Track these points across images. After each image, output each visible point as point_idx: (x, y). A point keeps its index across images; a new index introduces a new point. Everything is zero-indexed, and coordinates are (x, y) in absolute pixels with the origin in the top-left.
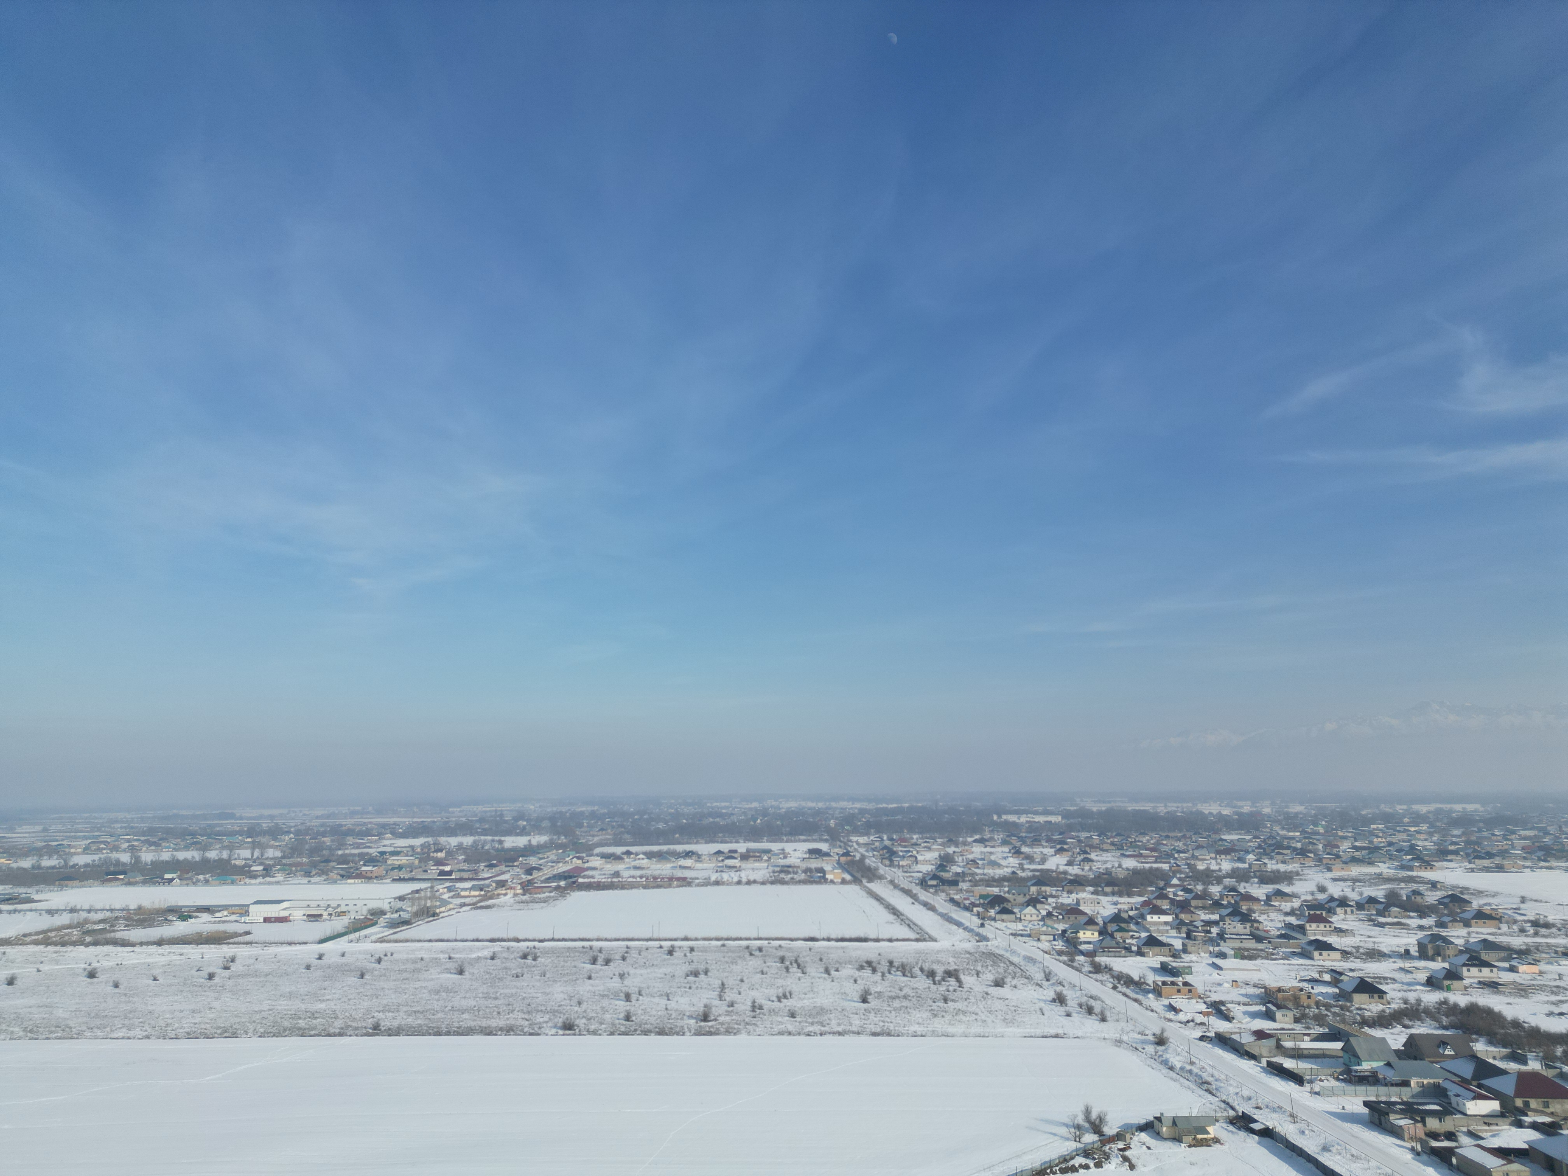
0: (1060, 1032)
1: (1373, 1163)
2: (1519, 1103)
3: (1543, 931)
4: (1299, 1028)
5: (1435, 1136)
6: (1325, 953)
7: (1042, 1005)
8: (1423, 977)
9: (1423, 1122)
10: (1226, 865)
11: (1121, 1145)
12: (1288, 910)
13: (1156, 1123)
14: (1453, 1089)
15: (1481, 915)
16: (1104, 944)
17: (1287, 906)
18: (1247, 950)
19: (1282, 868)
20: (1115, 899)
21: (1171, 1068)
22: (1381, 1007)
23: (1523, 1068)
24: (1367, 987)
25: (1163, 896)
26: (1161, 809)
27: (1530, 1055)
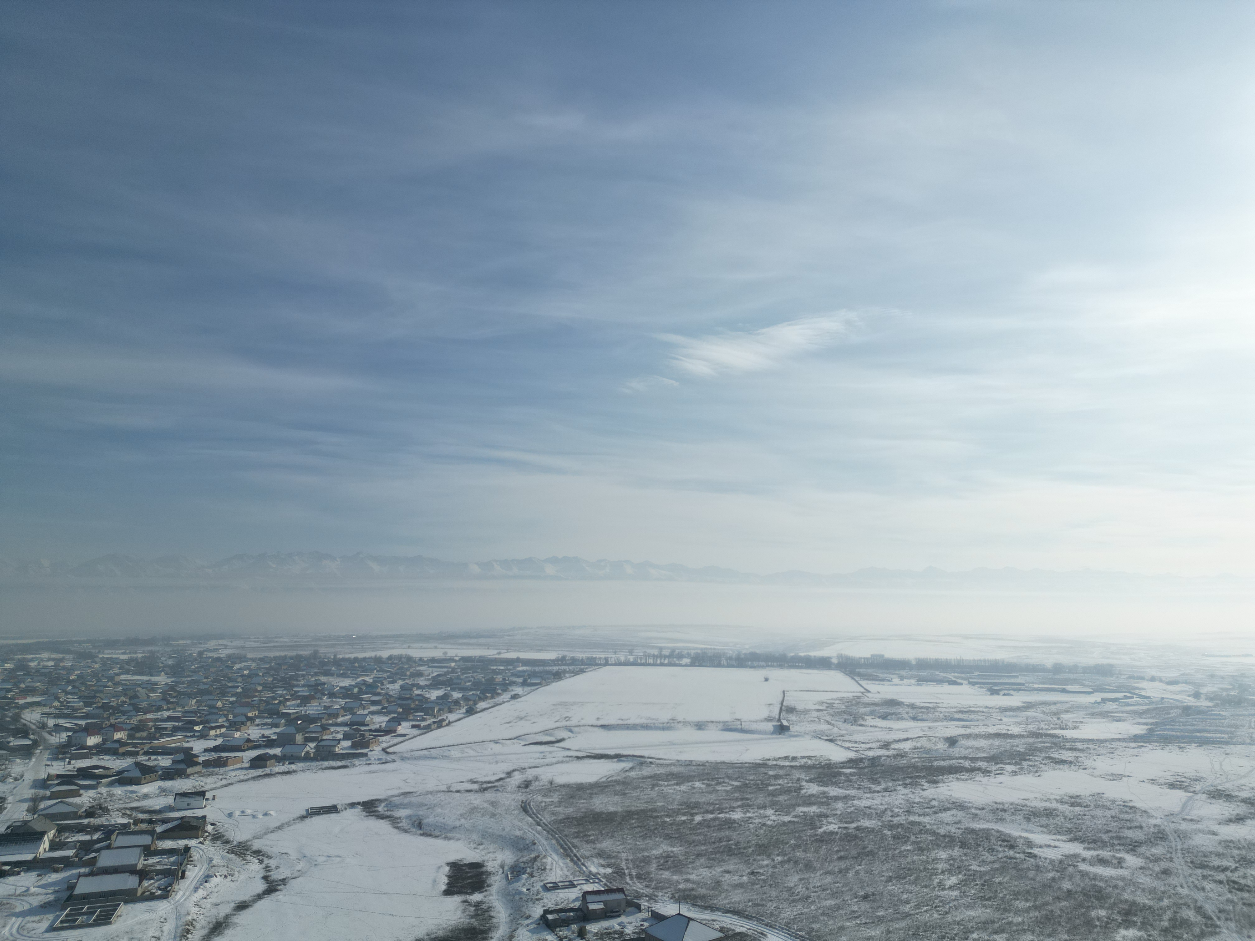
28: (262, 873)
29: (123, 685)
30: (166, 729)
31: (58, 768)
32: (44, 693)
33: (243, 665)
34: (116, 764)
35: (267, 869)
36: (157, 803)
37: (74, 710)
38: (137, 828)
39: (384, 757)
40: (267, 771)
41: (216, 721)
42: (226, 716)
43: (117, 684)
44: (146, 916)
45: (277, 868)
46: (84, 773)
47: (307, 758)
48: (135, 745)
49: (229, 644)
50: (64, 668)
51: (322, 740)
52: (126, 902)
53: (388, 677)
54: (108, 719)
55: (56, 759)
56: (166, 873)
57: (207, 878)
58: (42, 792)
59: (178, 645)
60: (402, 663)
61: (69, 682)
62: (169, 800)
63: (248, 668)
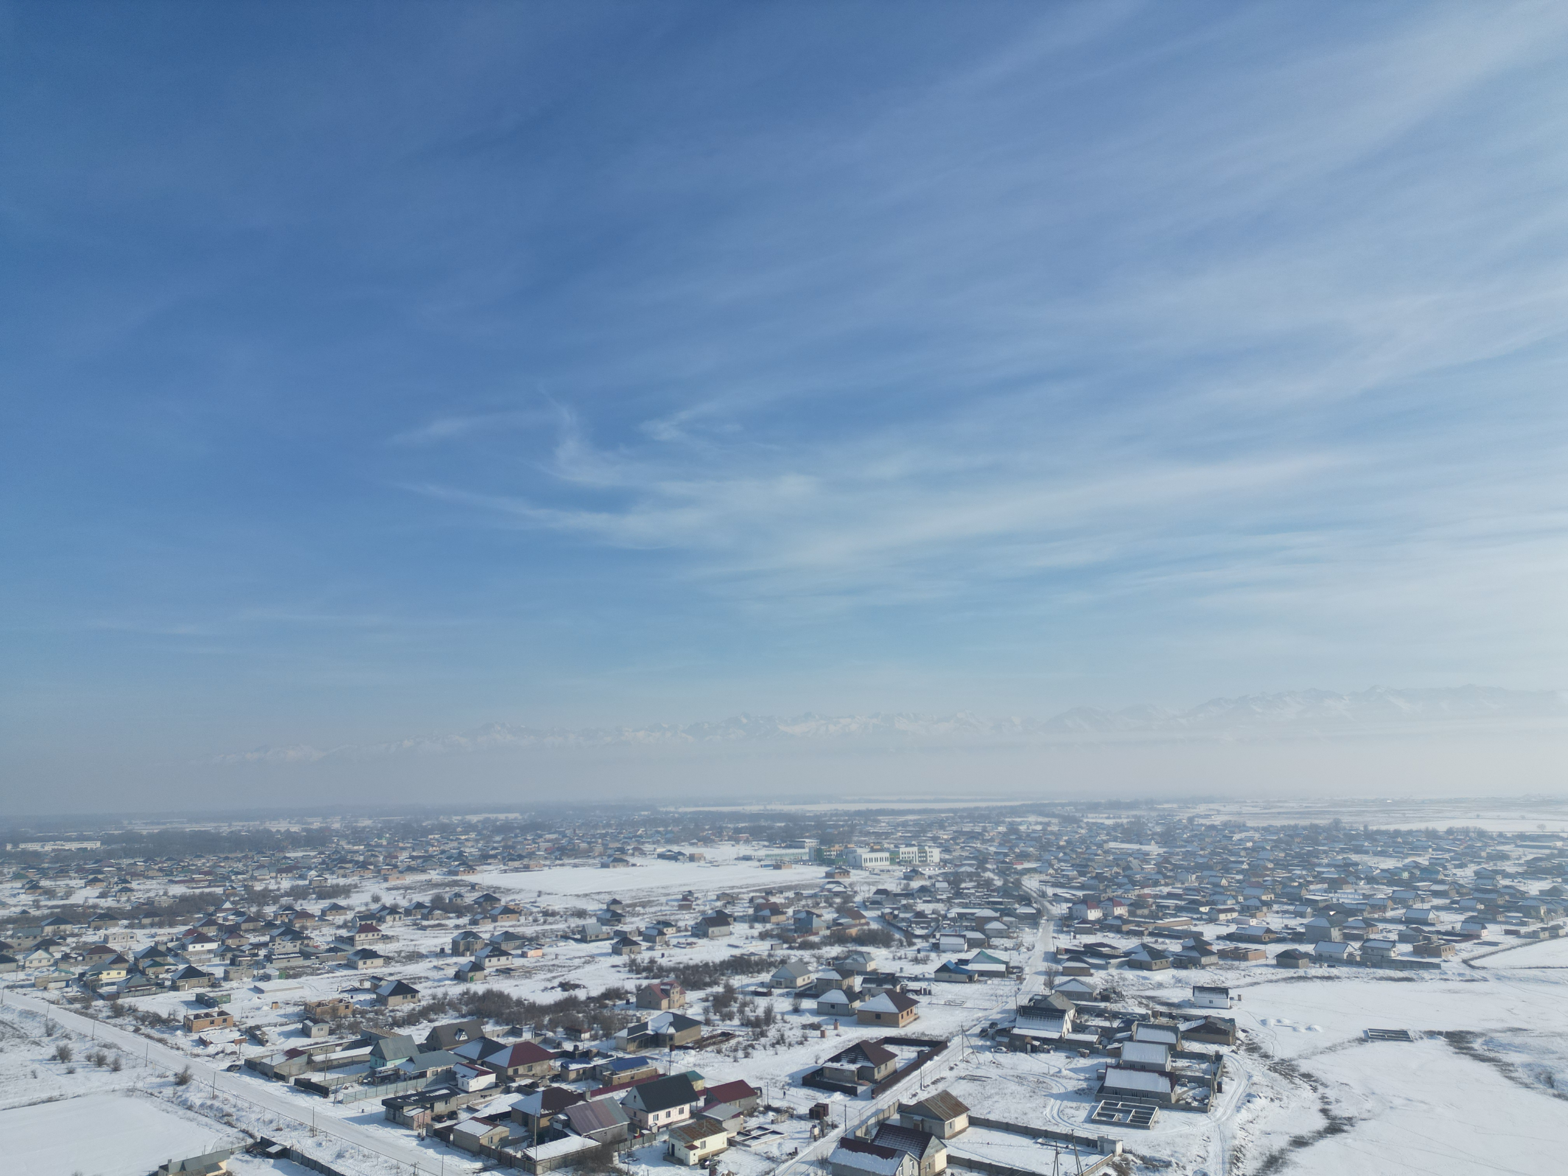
0: (55, 1094)
1: (382, 1159)
2: (510, 1072)
3: (550, 919)
4: (333, 1040)
5: (439, 1118)
6: (369, 962)
7: (36, 1066)
8: (451, 972)
9: (432, 1108)
10: (286, 884)
12: (341, 923)
13: (161, 1172)
14: (461, 1070)
15: (508, 911)
16: (131, 983)
17: (340, 919)
18: (293, 968)
19: (342, 881)
20: (154, 931)
21: (190, 1108)
22: (412, 1005)
23: (518, 1040)
24: (403, 989)
25: (211, 923)
26: (225, 829)
27: (525, 1028)
28: (1319, 1105)
29: (1114, 853)
30: (1168, 907)
31: (1065, 942)
32: (1038, 860)
33: (1243, 835)
34: (1123, 943)
35: (1325, 1100)
36: (1176, 995)
37: (1070, 879)
38: (1157, 1022)
39: (1468, 972)
40: (1301, 972)
41: (1224, 903)
42: (1235, 898)
43: (1107, 852)
44: (1186, 1129)
45: (1337, 1101)
46: (1091, 950)
47: (1350, 962)
48: (1138, 924)
49: (1222, 809)
50: (1052, 833)
51: (1369, 940)
52: (1161, 1107)
53: (1453, 859)
54: (1105, 891)
55: (1062, 932)
56: (1200, 1082)
57: (1249, 1098)
58: (1055, 967)
59: (1164, 809)
60: (1471, 839)
61: (1060, 848)
62: (1186, 994)
63: (1250, 839)
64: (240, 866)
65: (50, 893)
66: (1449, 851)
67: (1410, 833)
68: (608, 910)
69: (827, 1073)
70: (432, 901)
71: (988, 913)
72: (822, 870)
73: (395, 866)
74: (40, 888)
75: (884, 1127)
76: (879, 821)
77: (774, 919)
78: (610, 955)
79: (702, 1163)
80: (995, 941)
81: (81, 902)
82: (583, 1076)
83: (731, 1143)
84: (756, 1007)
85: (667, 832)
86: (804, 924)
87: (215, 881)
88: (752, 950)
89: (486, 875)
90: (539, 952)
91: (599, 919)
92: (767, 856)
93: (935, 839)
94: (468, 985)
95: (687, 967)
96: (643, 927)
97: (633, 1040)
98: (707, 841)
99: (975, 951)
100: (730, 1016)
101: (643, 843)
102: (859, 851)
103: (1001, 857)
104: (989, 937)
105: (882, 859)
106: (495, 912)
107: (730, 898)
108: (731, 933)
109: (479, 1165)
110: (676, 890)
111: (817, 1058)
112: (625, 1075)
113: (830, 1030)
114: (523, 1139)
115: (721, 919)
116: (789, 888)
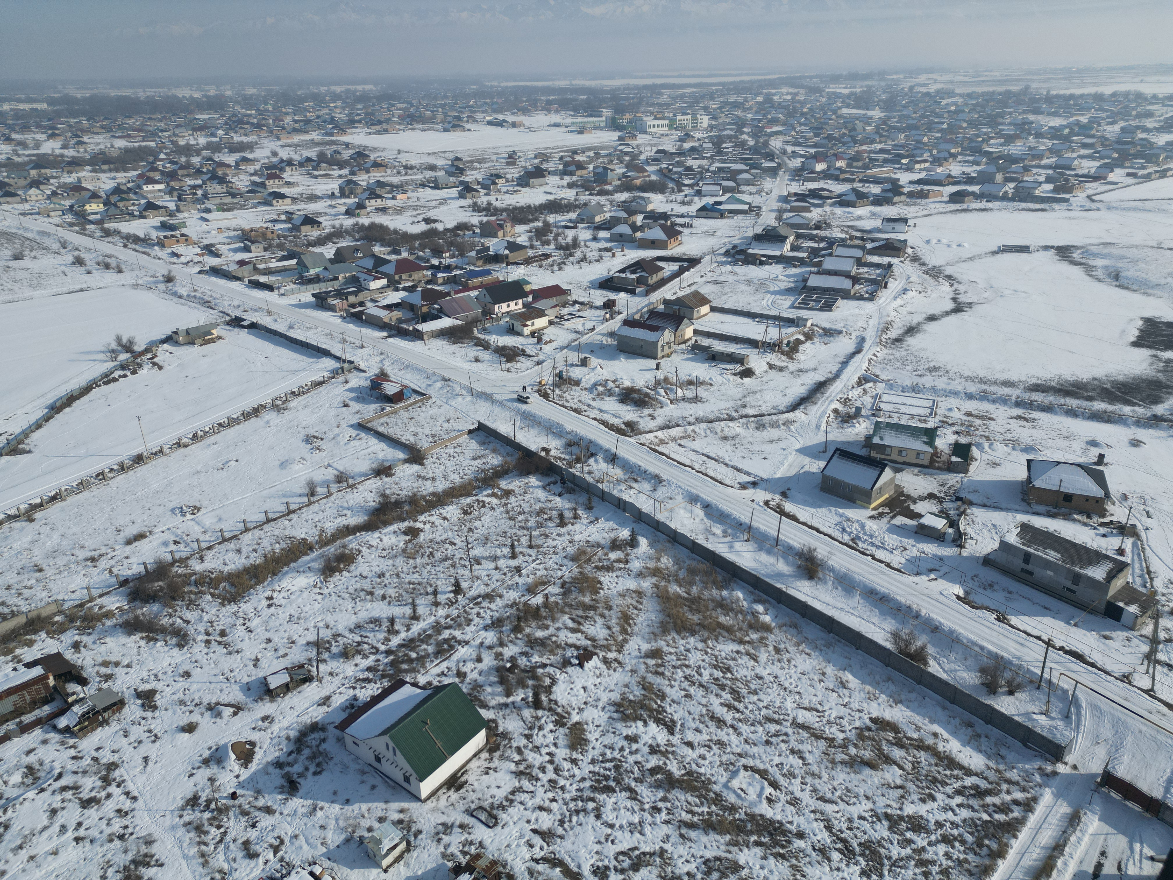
0: (84, 286)
1: (319, 329)
2: (397, 277)
3: (410, 172)
4: (267, 254)
5: (353, 306)
6: (280, 201)
7: (63, 268)
8: (343, 209)
9: (347, 299)
10: (202, 141)
11: (149, 356)
12: (252, 171)
13: (174, 335)
14: (362, 276)
15: (377, 165)
16: (110, 213)
17: (251, 169)
18: (226, 204)
19: (245, 139)
20: (113, 175)
21: (180, 297)
22: (319, 233)
23: (399, 257)
24: (310, 221)
25: (154, 169)
26: (142, 94)
27: (403, 249)
28: (952, 295)
29: (845, 118)
30: (877, 160)
31: (796, 187)
32: (784, 124)
33: (949, 101)
34: (838, 188)
35: (957, 292)
36: (868, 224)
37: (806, 139)
38: (852, 243)
39: (1088, 204)
40: (965, 206)
41: (922, 156)
42: (930, 151)
43: (839, 117)
44: (856, 311)
45: (965, 292)
46: (814, 194)
47: (1005, 198)
48: (852, 173)
49: (939, 78)
50: (799, 102)
51: (1022, 181)
52: (843, 298)
53: (1108, 117)
54: (832, 148)
55: (794, 180)
56: (873, 282)
57: (905, 291)
58: (785, 206)
59: (892, 79)
60: (1129, 101)
61: (803, 114)
62: (878, 223)
63: (955, 104)
64: (162, 125)
65: (23, 144)
66: (1107, 111)
67: (1082, 96)
68: (453, 165)
69: (616, 280)
70: (318, 156)
71: (741, 167)
72: (616, 135)
73: (283, 128)
74: (13, 140)
75: (653, 313)
76: (662, 94)
77: (579, 173)
78: (458, 199)
79: (533, 334)
80: (743, 188)
81: (50, 152)
82: (447, 281)
83: (551, 323)
84: (566, 237)
85: (493, 103)
86: (601, 177)
87: (147, 136)
88: (562, 196)
89: (355, 136)
90: (405, 196)
91: (446, 172)
92: (573, 123)
93: (705, 108)
94: (357, 219)
95: (515, 208)
96: (480, 178)
97: (480, 258)
98: (525, 111)
99: (728, 195)
100: (548, 243)
101: (475, 112)
102: (645, 119)
103: (756, 123)
104: (739, 185)
105: (662, 126)
106: (368, 165)
107: (545, 157)
108: (547, 184)
109: (385, 334)
110: (503, 150)
111: (609, 270)
112: (477, 281)
113: (618, 252)
114: (413, 319)
115: (538, 173)
116: (589, 149)
